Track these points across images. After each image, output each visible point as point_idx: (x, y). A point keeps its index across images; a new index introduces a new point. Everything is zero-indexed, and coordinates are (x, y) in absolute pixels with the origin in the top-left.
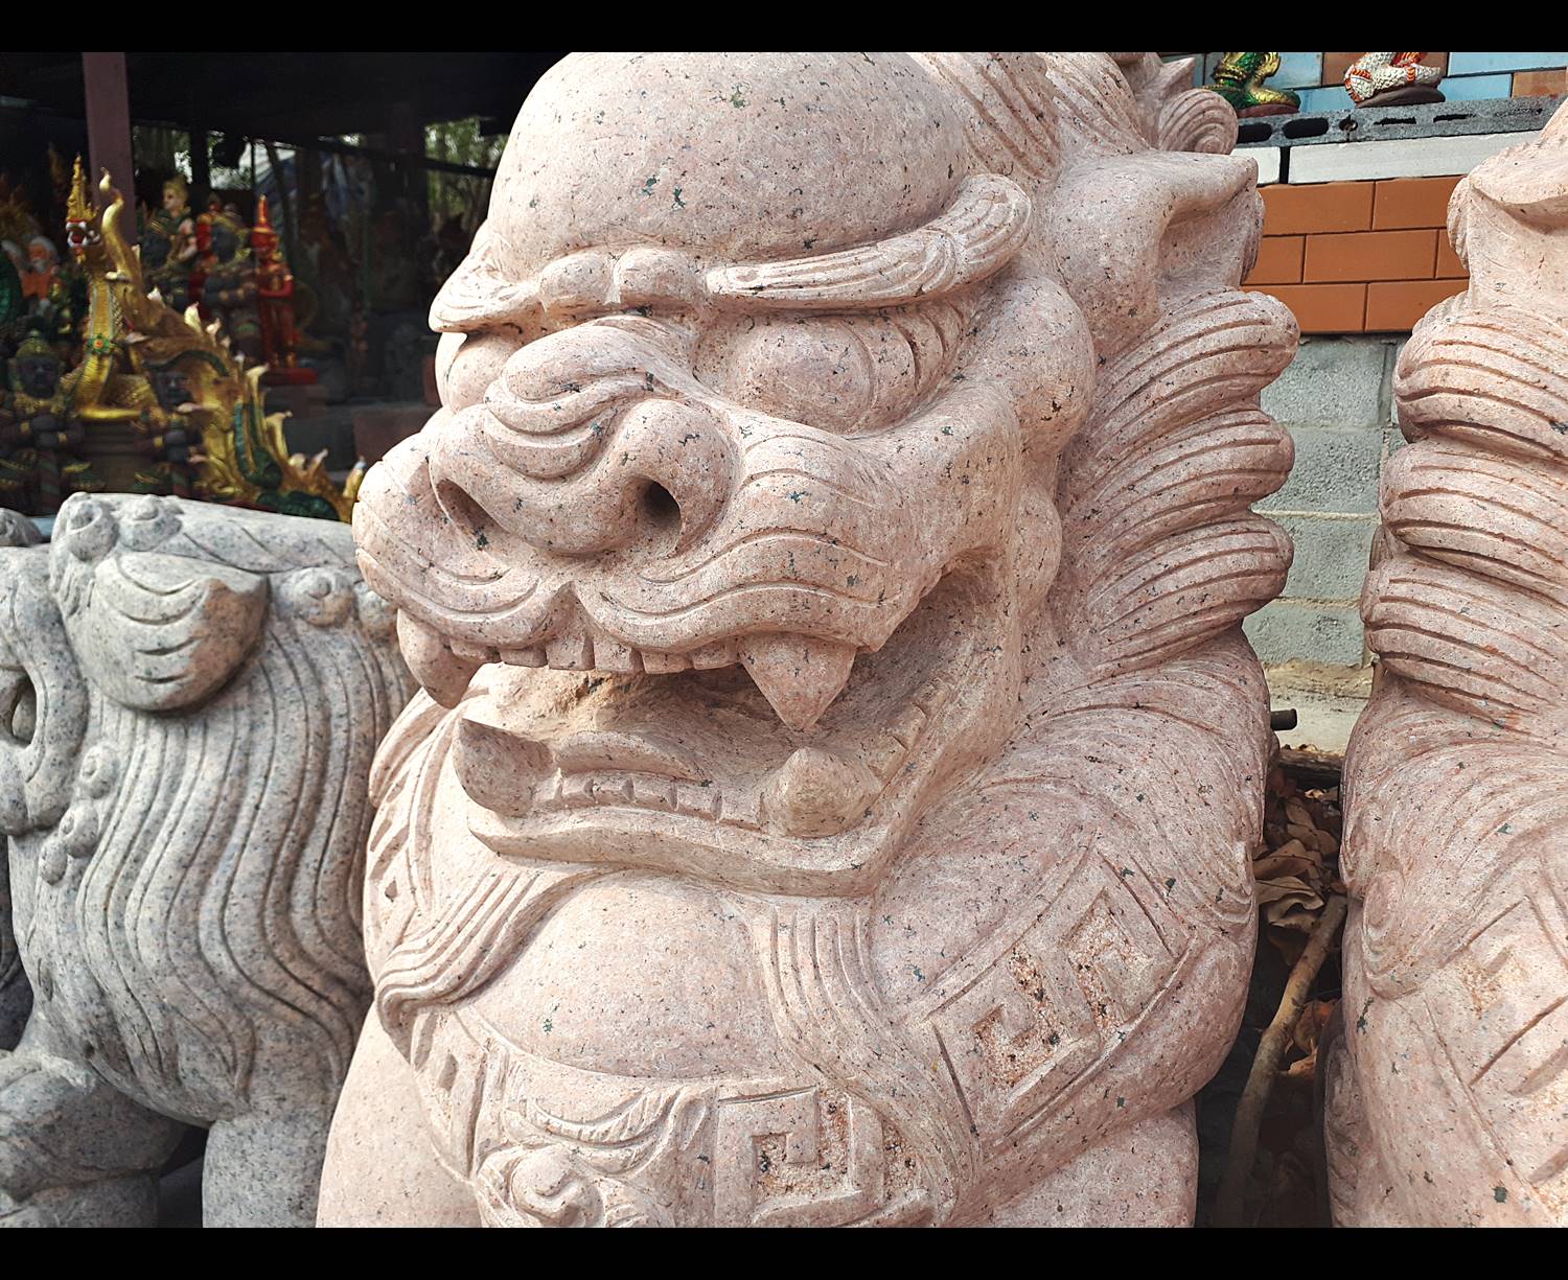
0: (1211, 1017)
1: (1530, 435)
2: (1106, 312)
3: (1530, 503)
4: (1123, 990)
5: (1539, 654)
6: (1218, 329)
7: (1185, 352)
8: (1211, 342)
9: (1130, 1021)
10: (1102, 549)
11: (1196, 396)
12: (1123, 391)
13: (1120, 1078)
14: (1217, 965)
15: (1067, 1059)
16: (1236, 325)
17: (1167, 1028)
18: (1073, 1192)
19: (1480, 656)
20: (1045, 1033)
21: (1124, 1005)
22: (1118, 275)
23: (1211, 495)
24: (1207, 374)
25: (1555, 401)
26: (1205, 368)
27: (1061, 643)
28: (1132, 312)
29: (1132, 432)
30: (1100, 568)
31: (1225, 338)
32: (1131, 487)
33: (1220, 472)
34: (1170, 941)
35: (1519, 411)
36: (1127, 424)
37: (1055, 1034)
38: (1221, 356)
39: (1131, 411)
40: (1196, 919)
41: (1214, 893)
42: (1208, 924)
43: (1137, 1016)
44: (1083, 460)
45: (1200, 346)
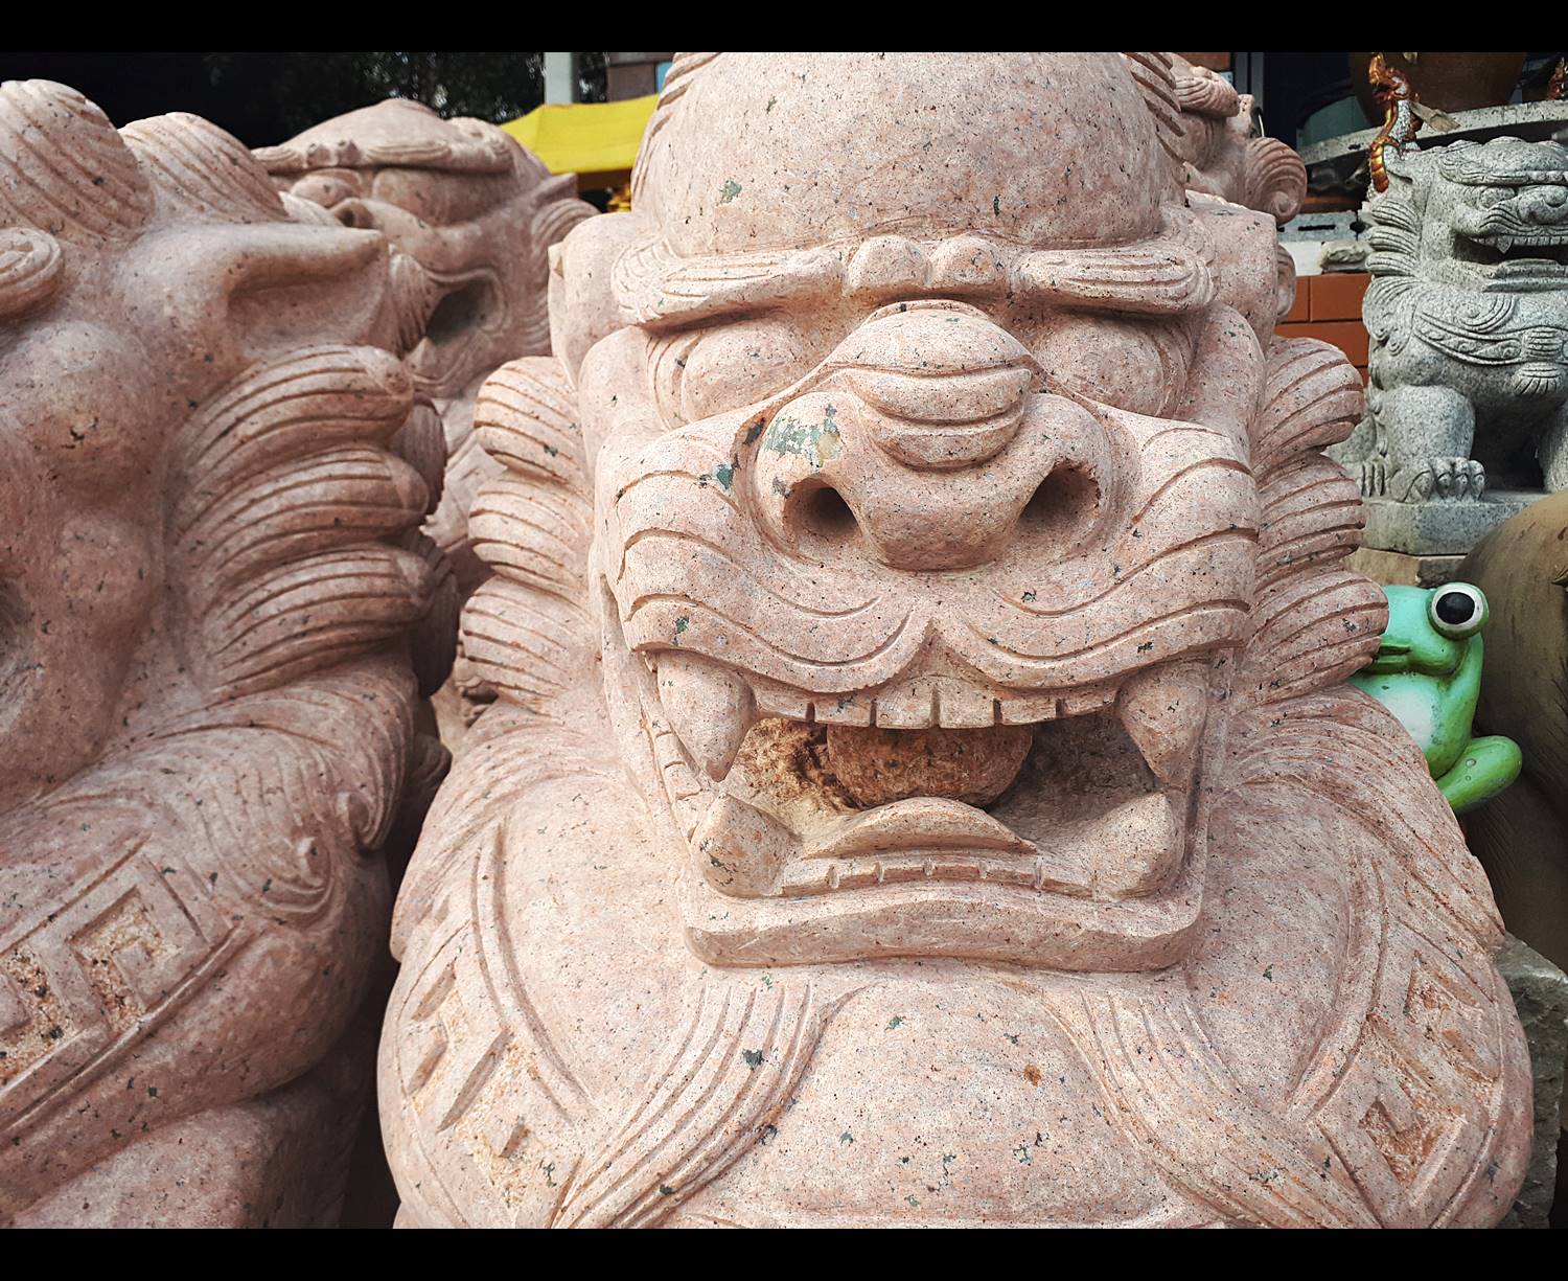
0: (263, 1003)
1: (530, 458)
2: (180, 358)
3: (537, 517)
4: (140, 980)
5: (551, 645)
6: (305, 375)
7: (268, 396)
8: (294, 387)
9: (151, 1008)
10: (209, 578)
11: (281, 434)
12: (214, 431)
13: (147, 1068)
14: (270, 953)
15: (67, 1050)
16: (323, 371)
17: (206, 1015)
18: (103, 1189)
19: (508, 651)
20: (45, 1028)
21: (142, 994)
22: (184, 324)
23: (307, 525)
24: (290, 414)
25: (546, 428)
26: (286, 411)
27: (181, 670)
28: (208, 358)
29: (224, 469)
30: (210, 596)
31: (308, 383)
32: (231, 518)
33: (314, 504)
34: (205, 932)
35: (520, 437)
36: (220, 462)
37: (58, 1028)
38: (304, 399)
39: (222, 448)
40: (244, 910)
41: (261, 883)
42: (258, 914)
43: (159, 1003)
44: (183, 495)
45: (283, 390)
